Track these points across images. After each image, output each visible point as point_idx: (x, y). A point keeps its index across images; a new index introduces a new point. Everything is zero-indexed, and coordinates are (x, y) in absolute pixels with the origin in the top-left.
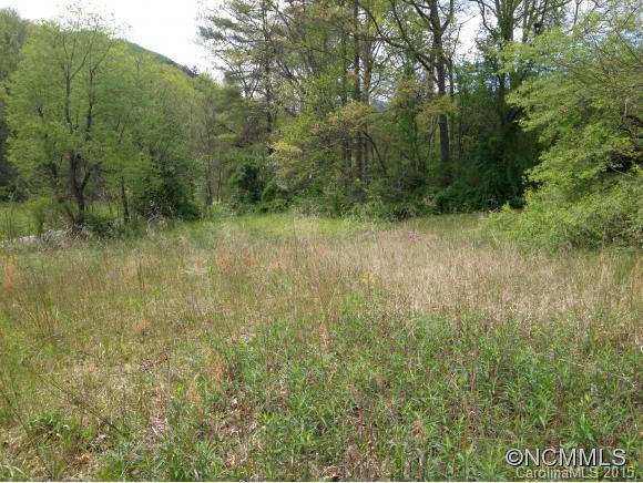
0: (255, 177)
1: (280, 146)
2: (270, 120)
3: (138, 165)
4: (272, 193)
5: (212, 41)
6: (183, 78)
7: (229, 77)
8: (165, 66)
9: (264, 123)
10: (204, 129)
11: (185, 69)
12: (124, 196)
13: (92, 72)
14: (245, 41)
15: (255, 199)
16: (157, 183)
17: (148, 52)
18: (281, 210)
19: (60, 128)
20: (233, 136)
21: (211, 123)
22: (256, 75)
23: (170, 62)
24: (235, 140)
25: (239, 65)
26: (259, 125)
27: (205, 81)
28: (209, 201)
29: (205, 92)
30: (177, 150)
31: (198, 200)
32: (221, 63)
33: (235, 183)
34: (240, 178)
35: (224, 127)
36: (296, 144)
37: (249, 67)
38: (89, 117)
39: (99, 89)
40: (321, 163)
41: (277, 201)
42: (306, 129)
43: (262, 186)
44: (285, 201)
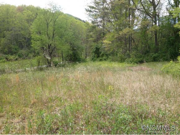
0: (99, 50)
1: (105, 41)
2: (104, 34)
4: (103, 55)
5: (89, 12)
7: (93, 22)
9: (102, 35)
10: (86, 37)
13: (54, 22)
14: (97, 12)
15: (98, 57)
17: (73, 17)
18: (105, 60)
19: (44, 37)
20: (94, 39)
21: (88, 35)
22: (101, 22)
25: (96, 18)
27: (88, 24)
28: (86, 57)
31: (83, 57)
32: (91, 18)
33: (93, 52)
34: (94, 51)
35: (91, 37)
36: (110, 41)
38: (53, 35)
39: (56, 27)
40: (118, 46)
41: (104, 57)
42: (113, 36)
43: (100, 53)
44: (107, 57)
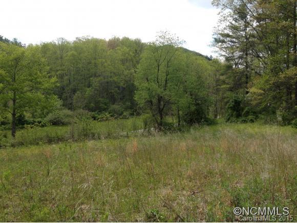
0: (239, 105)
1: (253, 90)
2: (247, 78)
3: (185, 100)
4: (247, 113)
5: (220, 44)
6: (205, 62)
7: (227, 59)
8: (198, 57)
9: (244, 79)
10: (214, 83)
11: (206, 57)
12: (179, 114)
13: (168, 62)
14: (235, 43)
15: (238, 116)
16: (193, 108)
18: (252, 121)
19: (154, 86)
20: (228, 86)
21: (218, 80)
22: (240, 57)
23: (201, 55)
24: (230, 88)
25: (233, 53)
26: (241, 80)
27: (216, 62)
28: (216, 116)
29: (215, 67)
30: (202, 94)
31: (211, 116)
32: (224, 53)
33: (229, 108)
34: (231, 105)
35: (224, 82)
36: (260, 89)
37: (237, 54)
38: (166, 81)
39: (171, 69)
40: (274, 98)
41: (250, 117)
42: (267, 81)
43: (243, 109)
44: (254, 117)
